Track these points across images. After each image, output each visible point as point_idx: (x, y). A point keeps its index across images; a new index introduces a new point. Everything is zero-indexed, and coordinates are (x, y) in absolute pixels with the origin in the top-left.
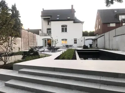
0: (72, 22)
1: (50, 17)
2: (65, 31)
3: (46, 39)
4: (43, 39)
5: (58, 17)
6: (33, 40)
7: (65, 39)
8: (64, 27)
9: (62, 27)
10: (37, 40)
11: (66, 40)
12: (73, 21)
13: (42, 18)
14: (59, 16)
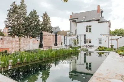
1: (76, 19)
2: (89, 32)
3: (72, 39)
4: (69, 39)
8: (89, 28)
9: (86, 27)
12: (98, 21)
13: (70, 21)
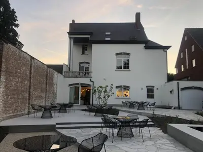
0: (142, 46)
1: (89, 36)
3: (78, 84)
4: (70, 85)
5: (108, 36)
6: (44, 86)
7: (124, 86)
10: (55, 86)
11: (127, 88)
12: (144, 45)
13: (70, 38)
14: (109, 33)
